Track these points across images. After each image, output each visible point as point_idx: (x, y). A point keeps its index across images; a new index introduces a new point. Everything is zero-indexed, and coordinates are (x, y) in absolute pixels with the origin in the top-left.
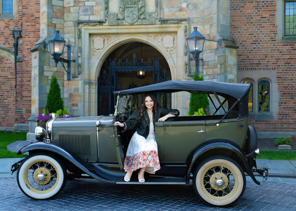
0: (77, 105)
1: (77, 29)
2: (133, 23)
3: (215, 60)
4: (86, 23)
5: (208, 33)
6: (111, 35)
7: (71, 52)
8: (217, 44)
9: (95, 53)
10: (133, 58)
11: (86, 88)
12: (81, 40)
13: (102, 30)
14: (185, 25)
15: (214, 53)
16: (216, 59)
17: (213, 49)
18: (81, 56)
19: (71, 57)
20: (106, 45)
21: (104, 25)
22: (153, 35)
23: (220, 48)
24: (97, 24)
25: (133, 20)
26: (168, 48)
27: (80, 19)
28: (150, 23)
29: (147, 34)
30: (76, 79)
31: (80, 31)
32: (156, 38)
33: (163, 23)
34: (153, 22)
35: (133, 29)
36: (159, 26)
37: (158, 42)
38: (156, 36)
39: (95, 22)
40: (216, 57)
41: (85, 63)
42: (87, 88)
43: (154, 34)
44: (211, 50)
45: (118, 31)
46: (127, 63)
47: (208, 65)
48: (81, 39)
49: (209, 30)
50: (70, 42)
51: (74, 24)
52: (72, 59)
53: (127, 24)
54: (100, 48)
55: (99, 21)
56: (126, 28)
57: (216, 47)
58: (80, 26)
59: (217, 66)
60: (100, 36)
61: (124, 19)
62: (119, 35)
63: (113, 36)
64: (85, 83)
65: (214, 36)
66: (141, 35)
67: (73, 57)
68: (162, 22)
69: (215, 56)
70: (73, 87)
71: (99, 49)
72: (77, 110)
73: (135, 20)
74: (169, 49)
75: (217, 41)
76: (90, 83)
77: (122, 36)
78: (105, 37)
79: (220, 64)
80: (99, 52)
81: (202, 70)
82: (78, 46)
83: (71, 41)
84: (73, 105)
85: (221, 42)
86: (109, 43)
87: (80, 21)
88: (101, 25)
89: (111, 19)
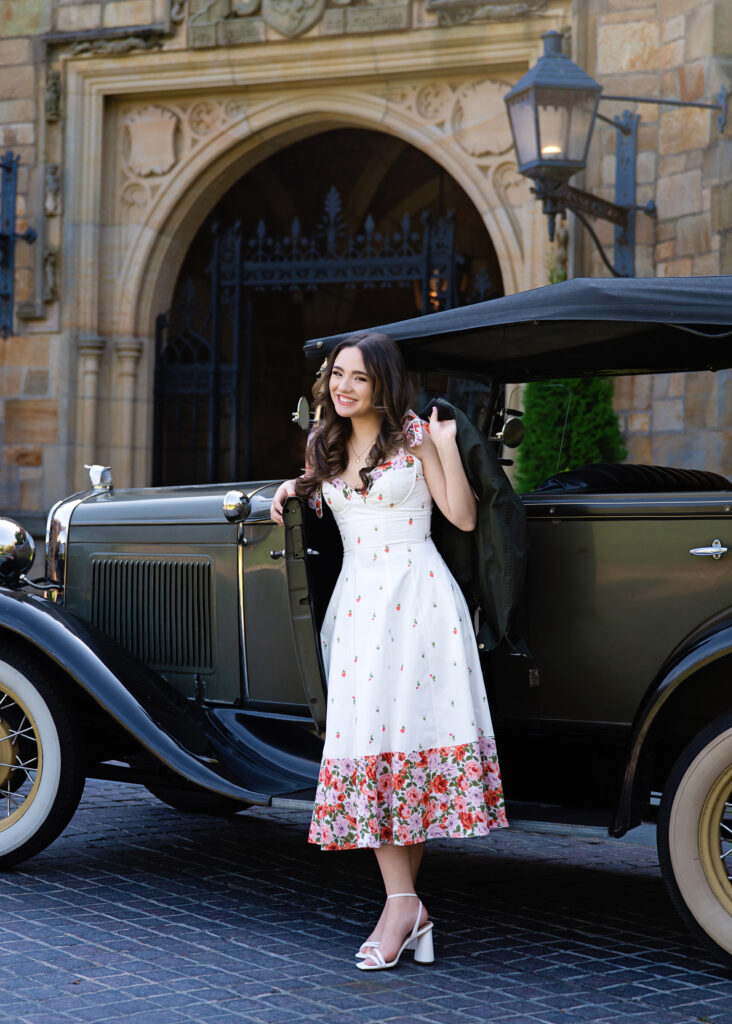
0: (37, 460)
1: (43, 73)
2: (298, 31)
3: (701, 212)
4: (86, 45)
5: (679, 60)
6: (212, 101)
7: (16, 194)
8: (713, 117)
9: (137, 197)
10: (327, 214)
11: (81, 370)
12: (64, 129)
13: (158, 75)
14: (564, 22)
15: (697, 173)
16: (707, 205)
17: (697, 150)
18: (59, 211)
19: (15, 217)
20: (187, 153)
21: (165, 48)
22: (414, 88)
23: (722, 143)
24: (133, 48)
25: (299, 15)
26: (488, 154)
27: (61, 26)
28: (386, 27)
29: (382, 87)
30: (37, 327)
31: (57, 89)
32: (429, 105)
33: (449, 22)
34: (396, 19)
35: (309, 63)
36: (431, 36)
37: (441, 125)
38: (428, 94)
39: (126, 36)
40: (707, 193)
41: (83, 247)
42: (86, 373)
43: (420, 84)
44: (688, 152)
45: (238, 76)
46: (295, 243)
47: (674, 239)
48: (60, 124)
49: (682, 42)
50: (16, 145)
51: (35, 51)
52: (23, 225)
53: (274, 36)
54: (158, 170)
55: (144, 32)
56: (275, 60)
57: (704, 138)
58: (57, 61)
59: (708, 241)
60: (157, 107)
61: (257, 12)
62: (250, 96)
63: (220, 104)
64: (77, 348)
65: (701, 77)
66: (353, 92)
67: (26, 217)
68: (441, 18)
69: (703, 188)
70: (24, 370)
71: (152, 174)
72: (39, 483)
73: (311, 16)
74: (493, 162)
75: (709, 103)
76: (102, 348)
77: (267, 99)
78: (184, 110)
79: (719, 233)
80: (154, 189)
81: (651, 269)
82: (47, 161)
83: (19, 138)
84: (22, 458)
85: (727, 108)
86: (203, 140)
87: (61, 32)
88: (156, 49)
89: (200, 15)
